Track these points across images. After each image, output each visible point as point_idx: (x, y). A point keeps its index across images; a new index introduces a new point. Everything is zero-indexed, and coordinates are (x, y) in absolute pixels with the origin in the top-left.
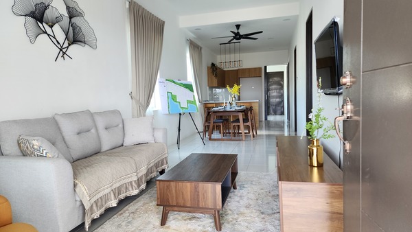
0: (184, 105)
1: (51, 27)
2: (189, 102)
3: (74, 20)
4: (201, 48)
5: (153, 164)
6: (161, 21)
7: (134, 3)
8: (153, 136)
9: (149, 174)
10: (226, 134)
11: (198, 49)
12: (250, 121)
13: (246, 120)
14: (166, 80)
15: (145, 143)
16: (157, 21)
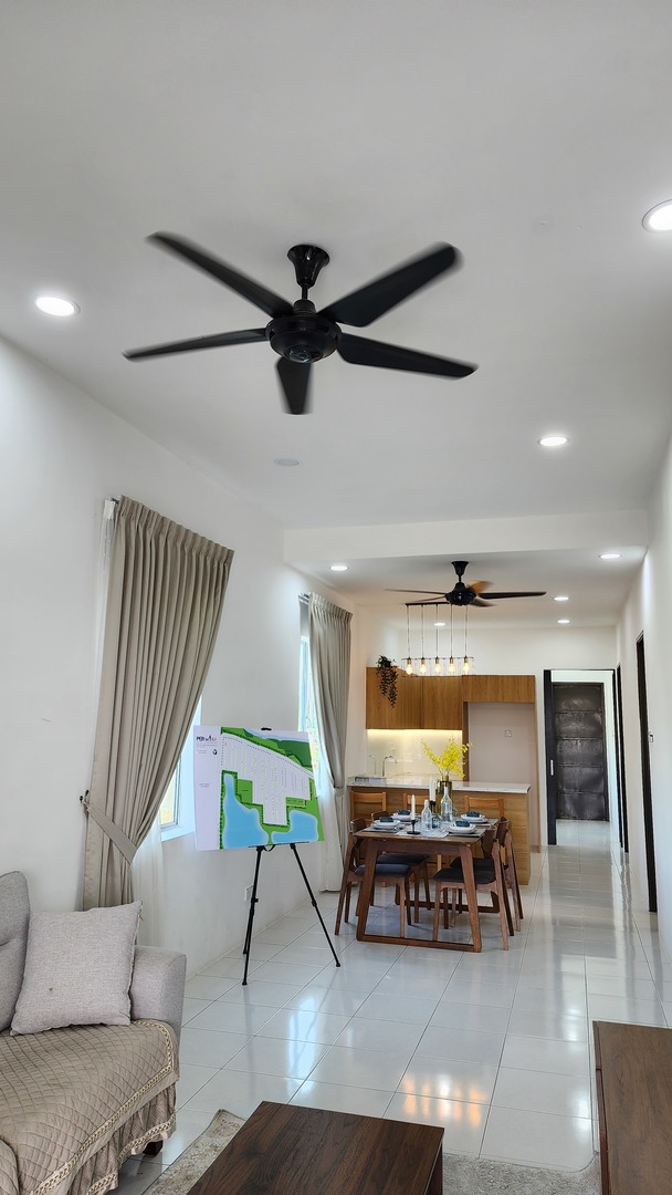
0: (276, 815)
2: (292, 804)
4: (348, 616)
5: (108, 1136)
6: (220, 550)
7: (133, 503)
8: (129, 993)
9: (83, 1189)
10: (417, 912)
11: (340, 617)
12: (498, 876)
13: (484, 871)
14: (223, 730)
15: (93, 1026)
16: (208, 551)
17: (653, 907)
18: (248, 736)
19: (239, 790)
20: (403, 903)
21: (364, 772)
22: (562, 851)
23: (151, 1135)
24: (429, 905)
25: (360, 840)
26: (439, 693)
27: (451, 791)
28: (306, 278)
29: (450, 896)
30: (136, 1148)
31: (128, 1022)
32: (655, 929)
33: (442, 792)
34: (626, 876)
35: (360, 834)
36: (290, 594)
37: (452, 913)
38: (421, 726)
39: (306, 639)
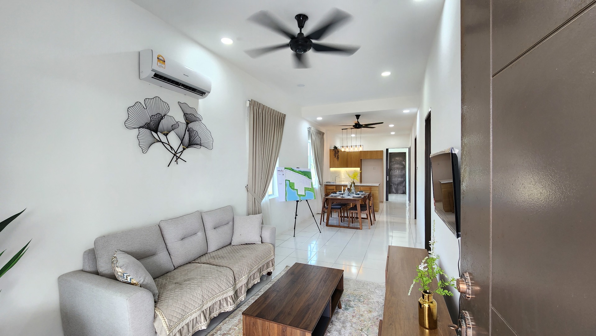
0: (302, 192)
1: (166, 135)
2: (306, 189)
3: (190, 125)
4: (323, 134)
5: (257, 269)
6: (282, 114)
7: (255, 101)
8: (261, 236)
9: (251, 281)
10: (344, 219)
11: (321, 134)
12: (368, 209)
13: (363, 208)
14: (285, 168)
15: (252, 244)
16: (278, 115)
17: (415, 218)
18: (293, 170)
19: (291, 185)
20: (339, 217)
21: (329, 180)
22: (390, 202)
23: (269, 270)
24: (347, 217)
25: (327, 199)
26: (353, 157)
27: (354, 186)
28: (301, 26)
29: (354, 215)
30: (265, 273)
31: (261, 243)
32: (416, 224)
33: (352, 186)
34: (410, 209)
35: (327, 197)
36: (304, 127)
37: (354, 219)
38: (347, 167)
39: (310, 141)
